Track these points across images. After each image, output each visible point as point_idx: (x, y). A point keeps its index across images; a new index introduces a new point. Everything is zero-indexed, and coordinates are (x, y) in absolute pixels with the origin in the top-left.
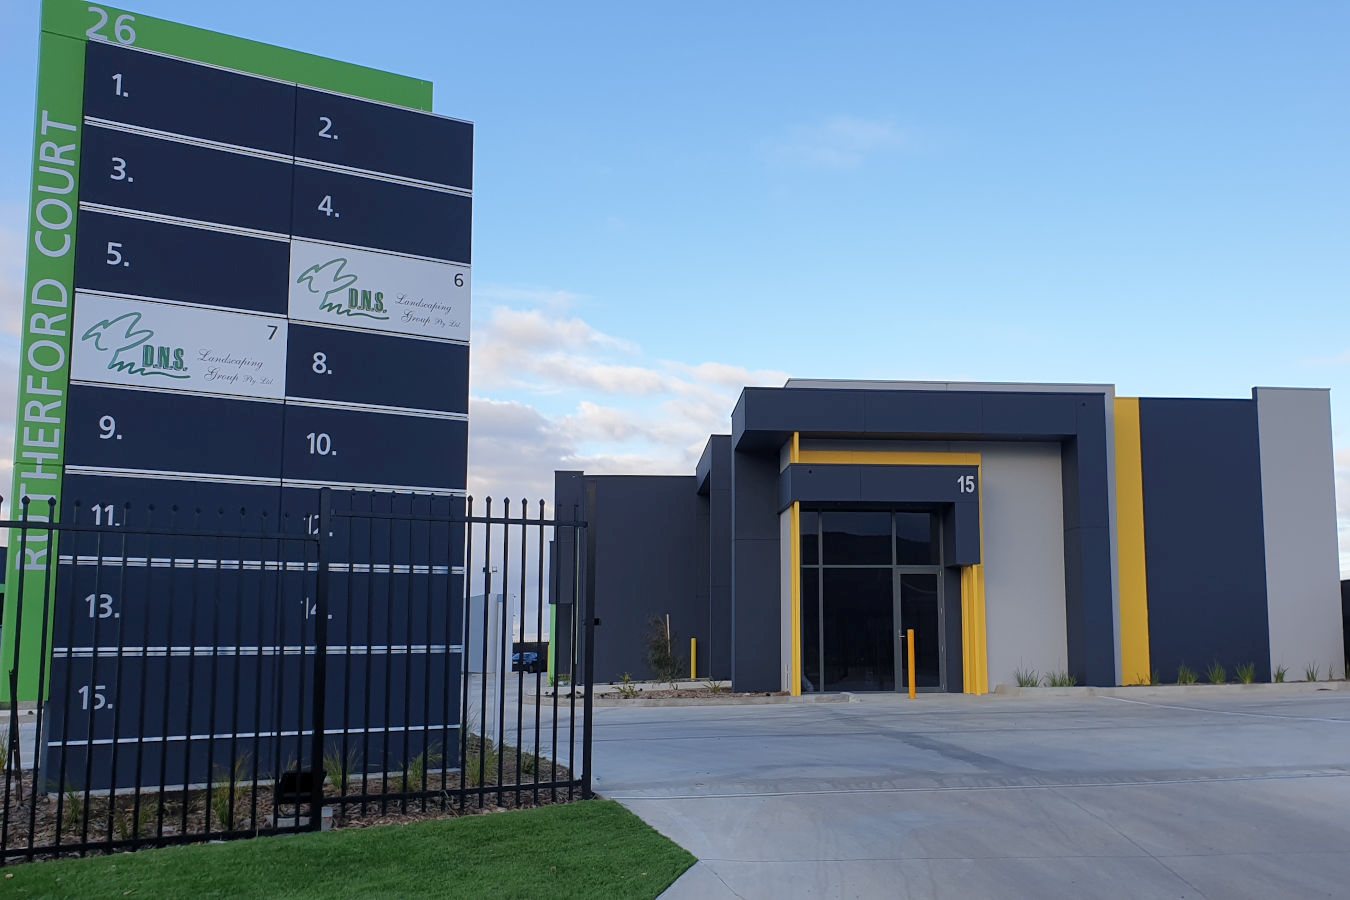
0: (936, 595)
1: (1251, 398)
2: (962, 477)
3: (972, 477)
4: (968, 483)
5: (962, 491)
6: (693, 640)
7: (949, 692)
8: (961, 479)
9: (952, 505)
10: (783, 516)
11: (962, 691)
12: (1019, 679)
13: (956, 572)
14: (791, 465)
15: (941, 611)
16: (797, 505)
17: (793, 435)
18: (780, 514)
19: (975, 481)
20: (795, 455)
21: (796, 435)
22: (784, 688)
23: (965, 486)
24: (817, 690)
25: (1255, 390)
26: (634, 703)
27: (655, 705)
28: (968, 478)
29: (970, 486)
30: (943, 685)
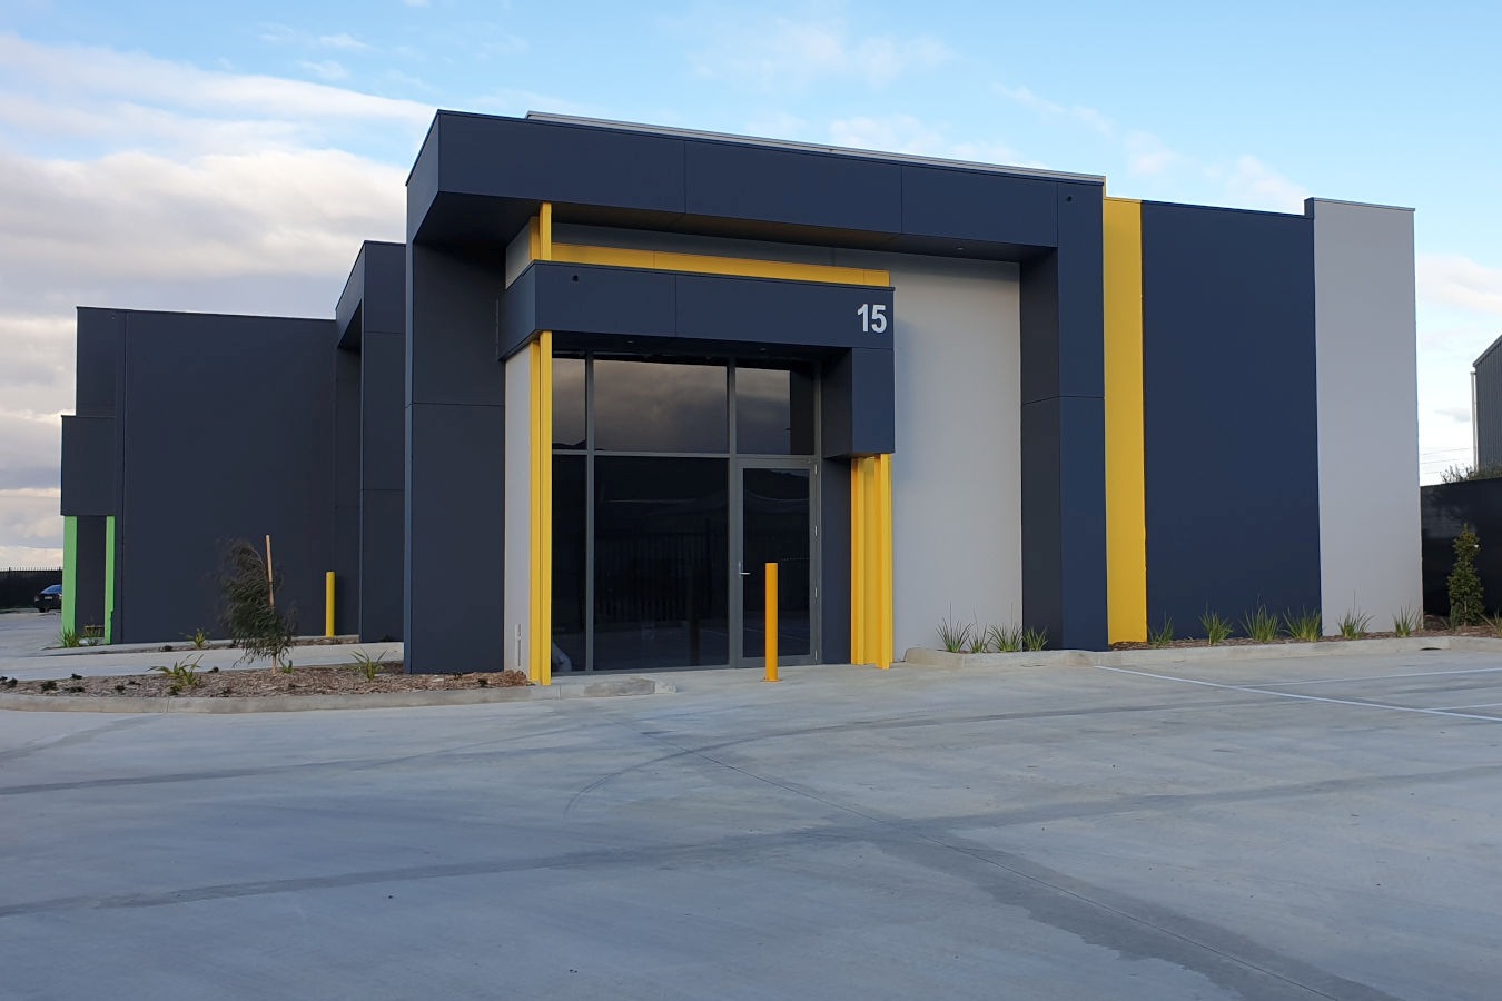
0: (807, 504)
1: (1302, 213)
2: (865, 306)
3: (883, 308)
4: (875, 316)
5: (865, 329)
6: (330, 576)
7: (825, 662)
8: (864, 310)
9: (845, 352)
10: (511, 366)
11: (848, 661)
12: (946, 637)
13: (842, 465)
14: (537, 263)
15: (815, 531)
16: (547, 339)
17: (537, 213)
18: (504, 360)
19: (889, 314)
20: (543, 246)
21: (547, 211)
22: (511, 663)
23: (871, 321)
24: (578, 667)
25: (1310, 203)
26: (187, 705)
27: (236, 710)
28: (876, 307)
29: (878, 322)
30: (816, 653)
